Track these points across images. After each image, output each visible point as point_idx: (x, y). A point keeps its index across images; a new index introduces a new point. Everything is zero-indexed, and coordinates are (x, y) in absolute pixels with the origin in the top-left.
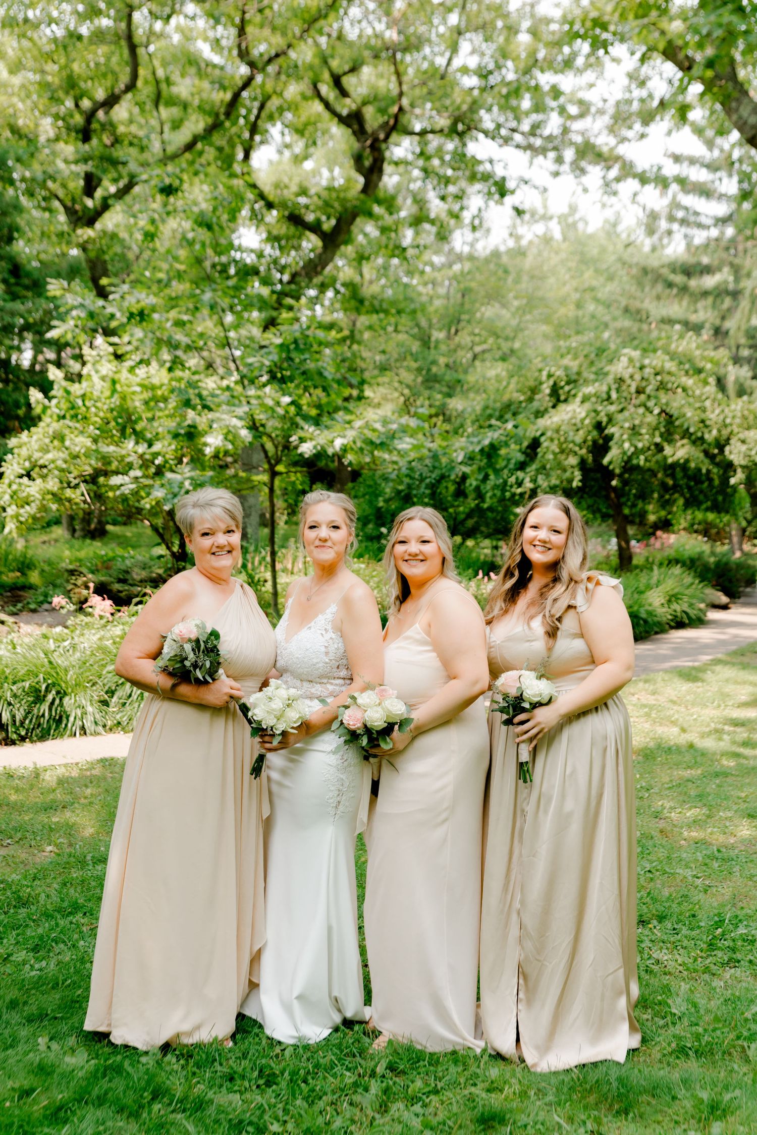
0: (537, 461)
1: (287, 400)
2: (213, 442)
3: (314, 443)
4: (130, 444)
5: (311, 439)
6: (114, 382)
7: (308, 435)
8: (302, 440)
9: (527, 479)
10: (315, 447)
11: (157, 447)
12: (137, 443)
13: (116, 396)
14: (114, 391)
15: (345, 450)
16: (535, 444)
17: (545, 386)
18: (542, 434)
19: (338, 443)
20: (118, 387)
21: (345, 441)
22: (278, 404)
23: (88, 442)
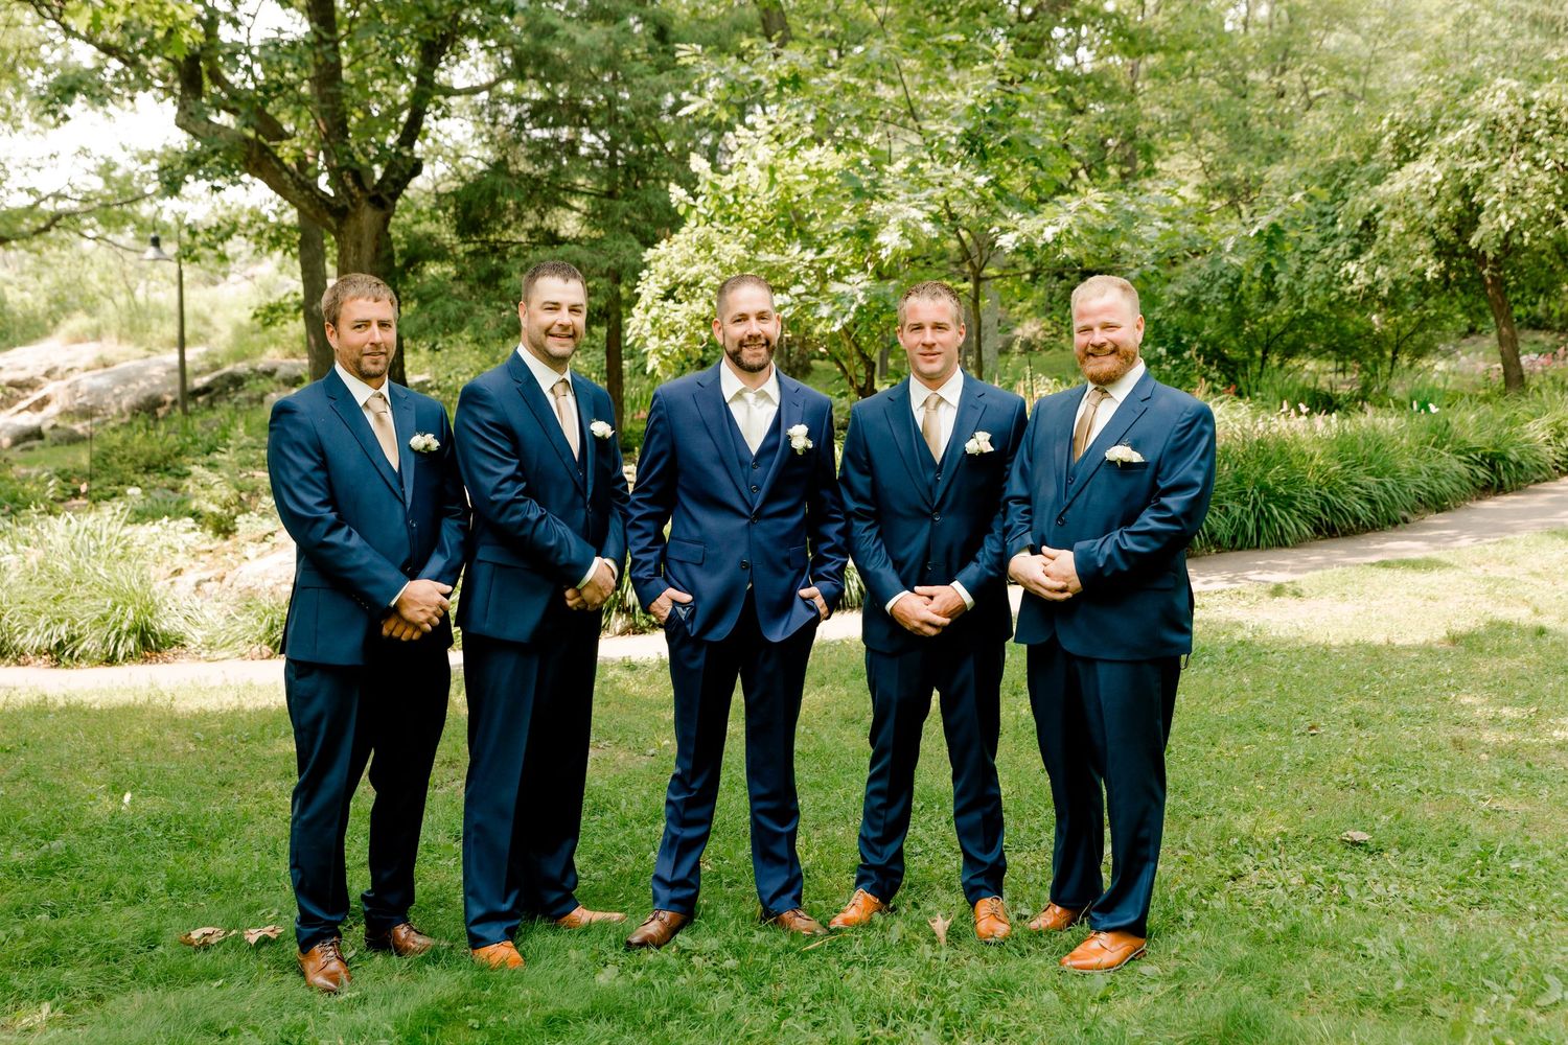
0: (1374, 247)
1: (981, 180)
2: (890, 240)
3: (1016, 234)
4: (795, 250)
5: (1015, 229)
6: (772, 170)
7: (1010, 224)
8: (1004, 230)
9: (1361, 273)
10: (1018, 239)
11: (829, 253)
12: (804, 249)
13: (776, 188)
14: (773, 182)
15: (1057, 241)
16: (1369, 224)
17: (1386, 139)
18: (1378, 209)
19: (1049, 234)
20: (778, 176)
21: (1057, 229)
22: (972, 185)
23: (740, 250)
